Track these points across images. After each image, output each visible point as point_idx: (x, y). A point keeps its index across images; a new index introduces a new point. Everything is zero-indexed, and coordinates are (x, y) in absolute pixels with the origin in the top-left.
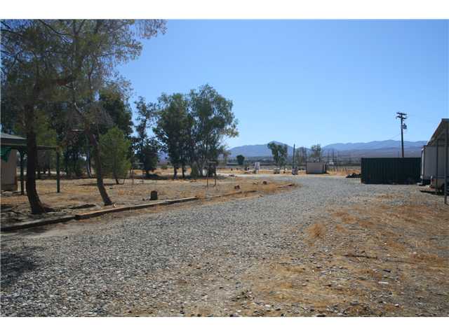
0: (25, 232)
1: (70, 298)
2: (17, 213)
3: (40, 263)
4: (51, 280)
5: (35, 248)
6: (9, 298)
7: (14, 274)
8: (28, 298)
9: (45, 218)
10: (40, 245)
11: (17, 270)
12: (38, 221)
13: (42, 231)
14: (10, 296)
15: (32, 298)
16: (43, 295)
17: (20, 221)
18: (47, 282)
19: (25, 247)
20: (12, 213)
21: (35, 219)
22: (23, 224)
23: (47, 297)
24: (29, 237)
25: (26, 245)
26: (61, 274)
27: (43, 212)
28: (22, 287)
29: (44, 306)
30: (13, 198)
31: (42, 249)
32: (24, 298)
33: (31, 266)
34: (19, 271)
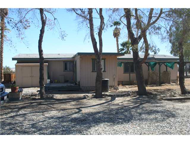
0: (176, 102)
1: (186, 132)
2: (175, 93)
3: (178, 115)
4: (180, 123)
5: (178, 109)
6: (161, 126)
7: (166, 117)
8: (168, 128)
9: (187, 96)
10: (181, 108)
11: (167, 116)
12: (183, 97)
13: (184, 102)
14: (161, 125)
15: (170, 128)
16: (174, 128)
17: (175, 96)
18: (178, 124)
19: (174, 108)
20: (173, 93)
21: (182, 96)
22: (175, 98)
23: (176, 129)
24: (177, 104)
25: (175, 107)
26: (186, 121)
27: (187, 93)
28: (167, 123)
29: (173, 132)
30: (175, 86)
31: (181, 110)
32: (166, 127)
33: (173, 116)
34: (168, 117)
